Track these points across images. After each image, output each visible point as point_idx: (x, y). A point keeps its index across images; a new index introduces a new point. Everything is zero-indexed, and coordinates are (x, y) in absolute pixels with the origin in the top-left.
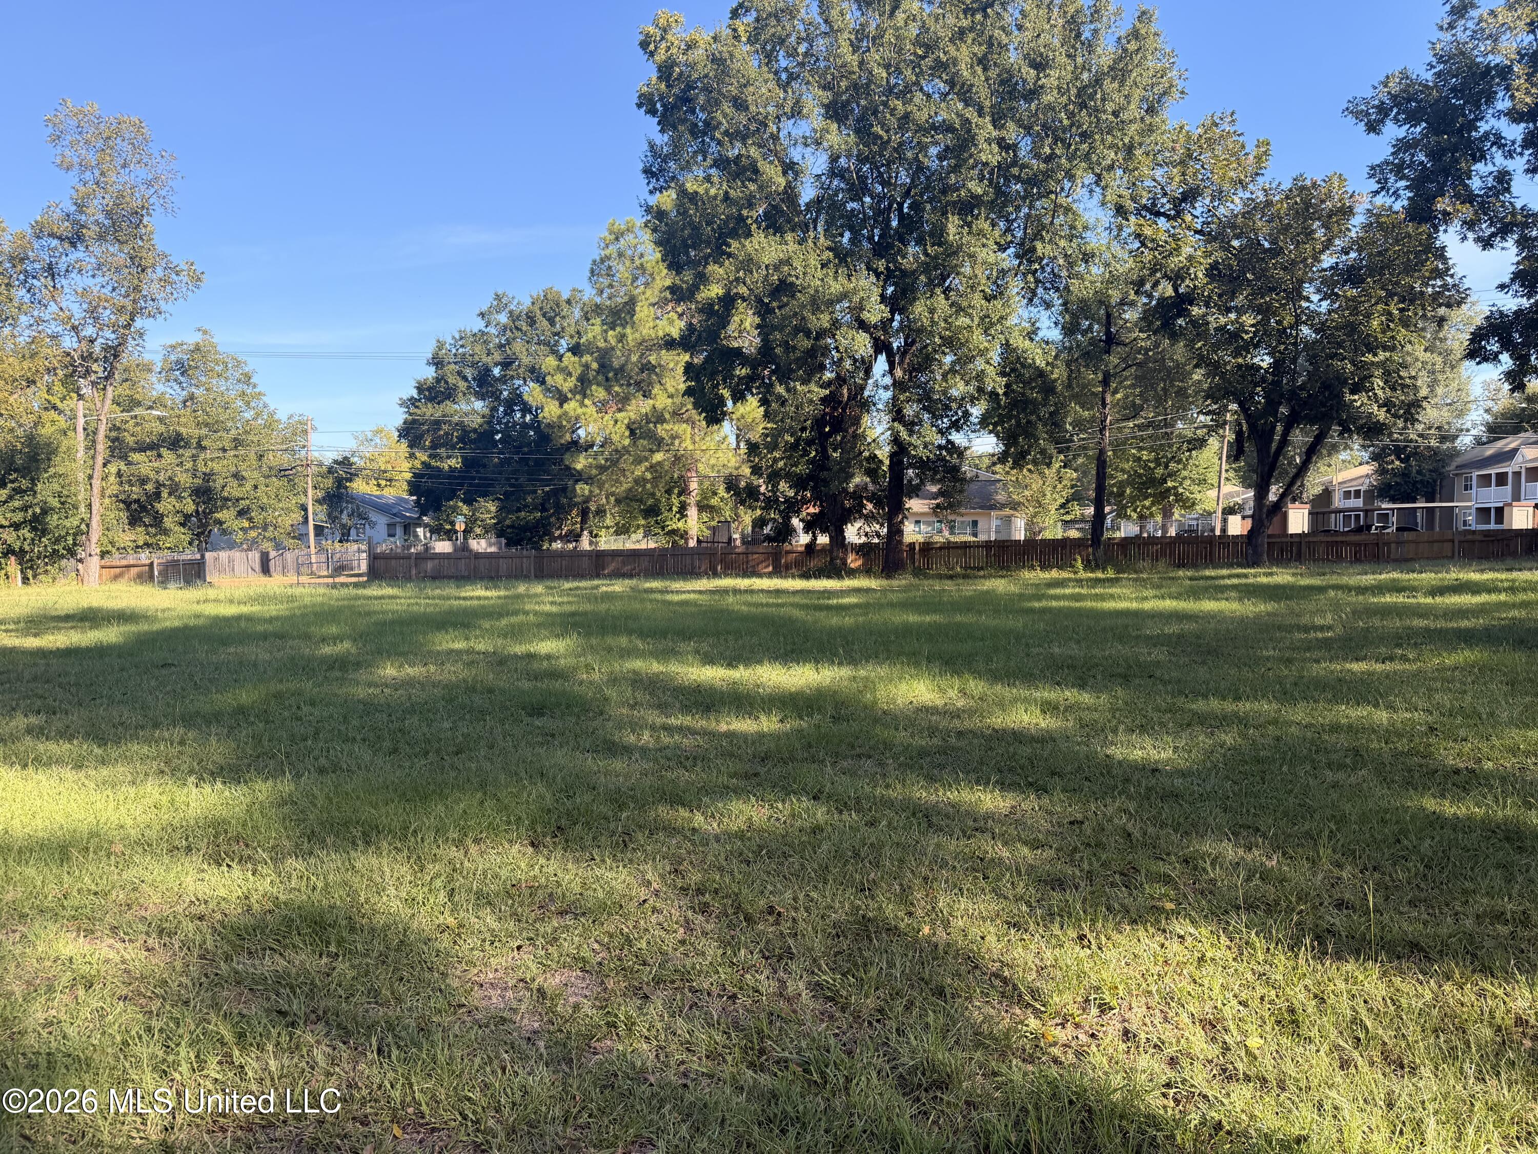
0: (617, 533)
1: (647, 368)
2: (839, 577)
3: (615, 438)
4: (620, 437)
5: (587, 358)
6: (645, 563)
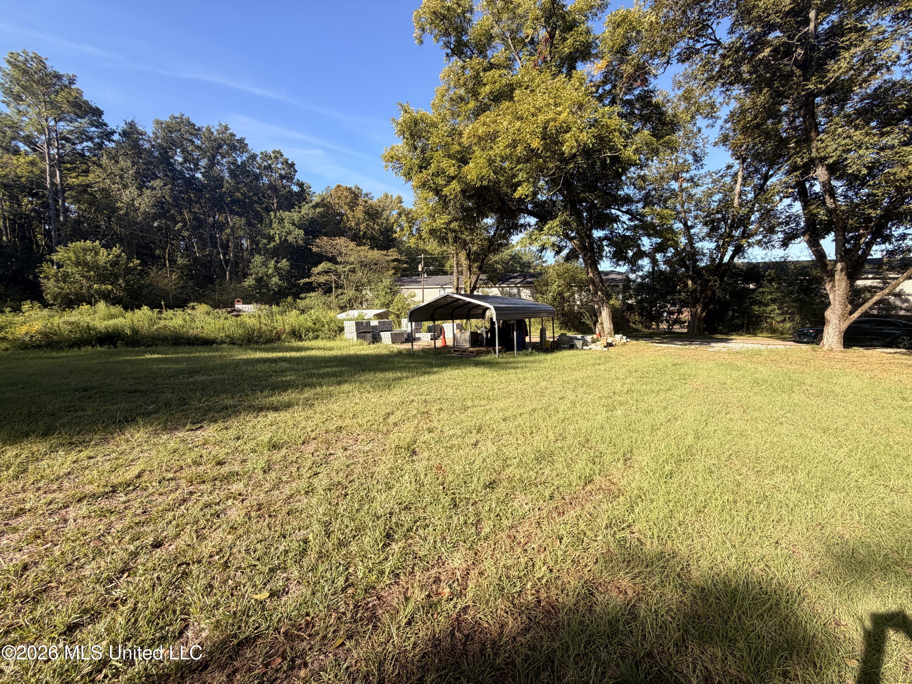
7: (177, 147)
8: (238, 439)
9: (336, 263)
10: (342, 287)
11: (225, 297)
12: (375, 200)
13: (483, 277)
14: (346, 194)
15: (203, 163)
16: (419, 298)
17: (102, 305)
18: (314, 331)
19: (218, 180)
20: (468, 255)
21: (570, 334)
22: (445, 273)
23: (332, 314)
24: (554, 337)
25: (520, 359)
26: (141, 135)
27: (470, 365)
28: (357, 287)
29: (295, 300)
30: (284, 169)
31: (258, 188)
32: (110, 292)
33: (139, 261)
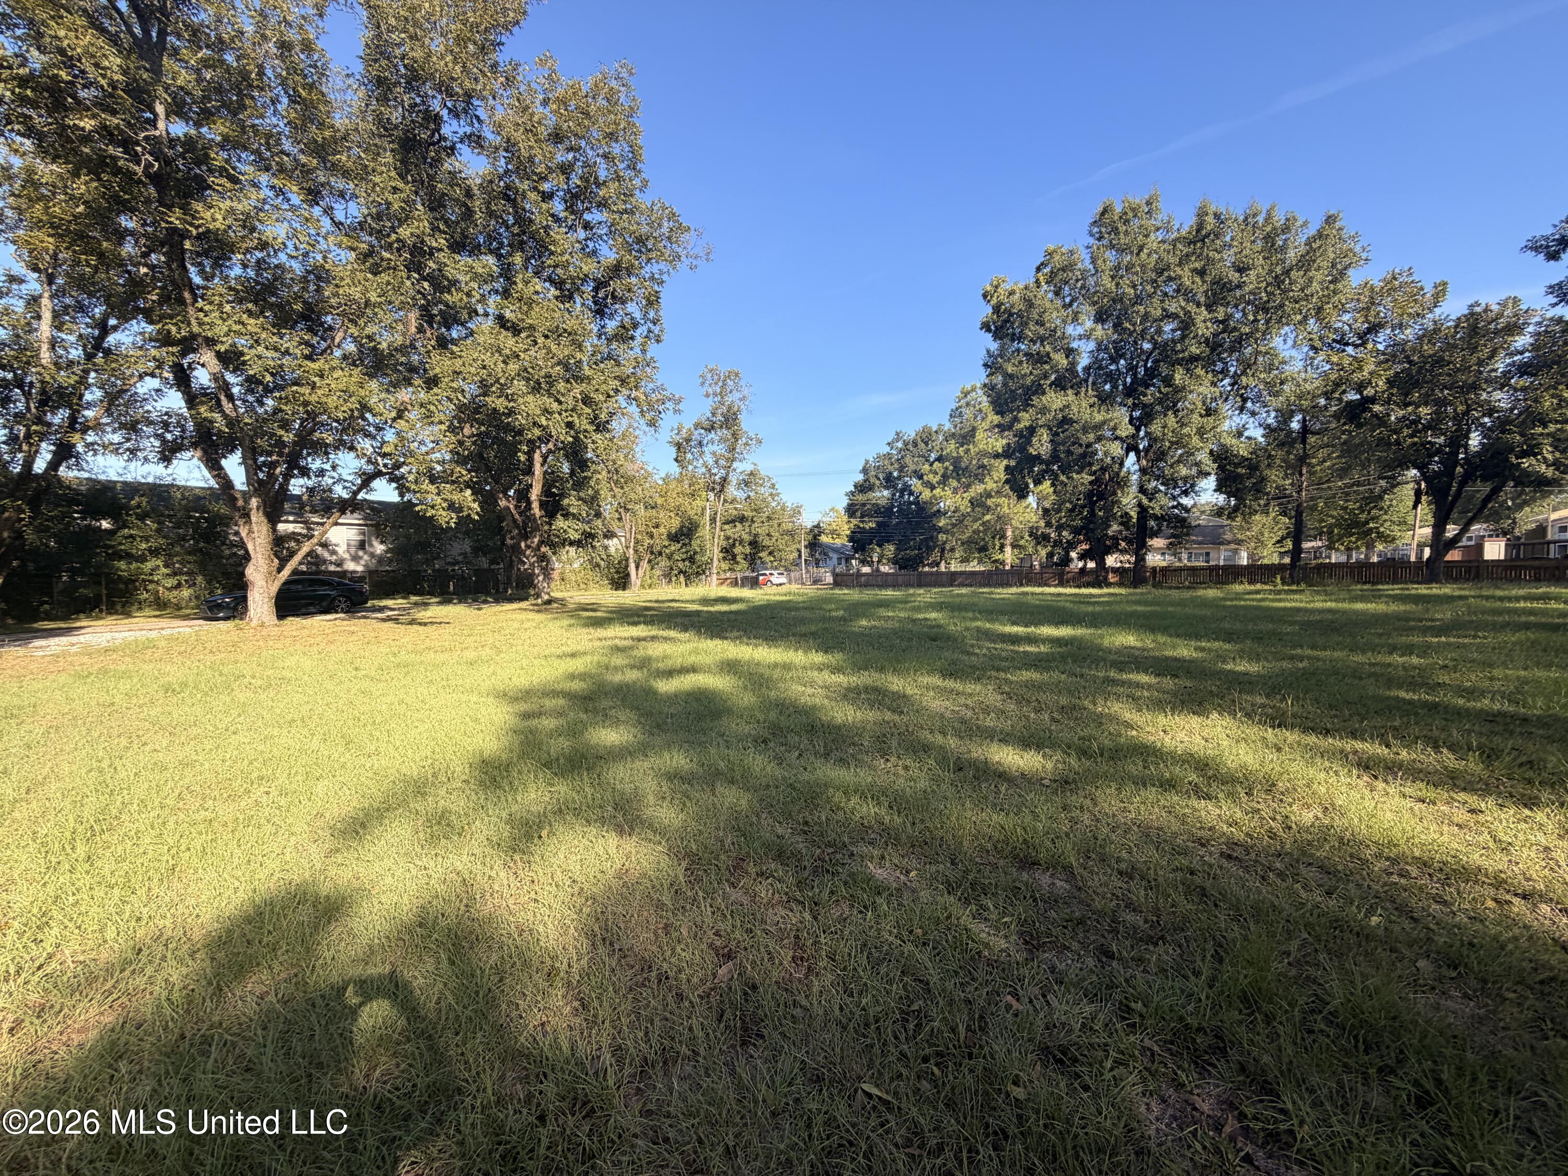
0: (962, 562)
1: (983, 467)
2: (1100, 587)
3: (962, 508)
4: (965, 507)
5: (947, 464)
6: (979, 578)
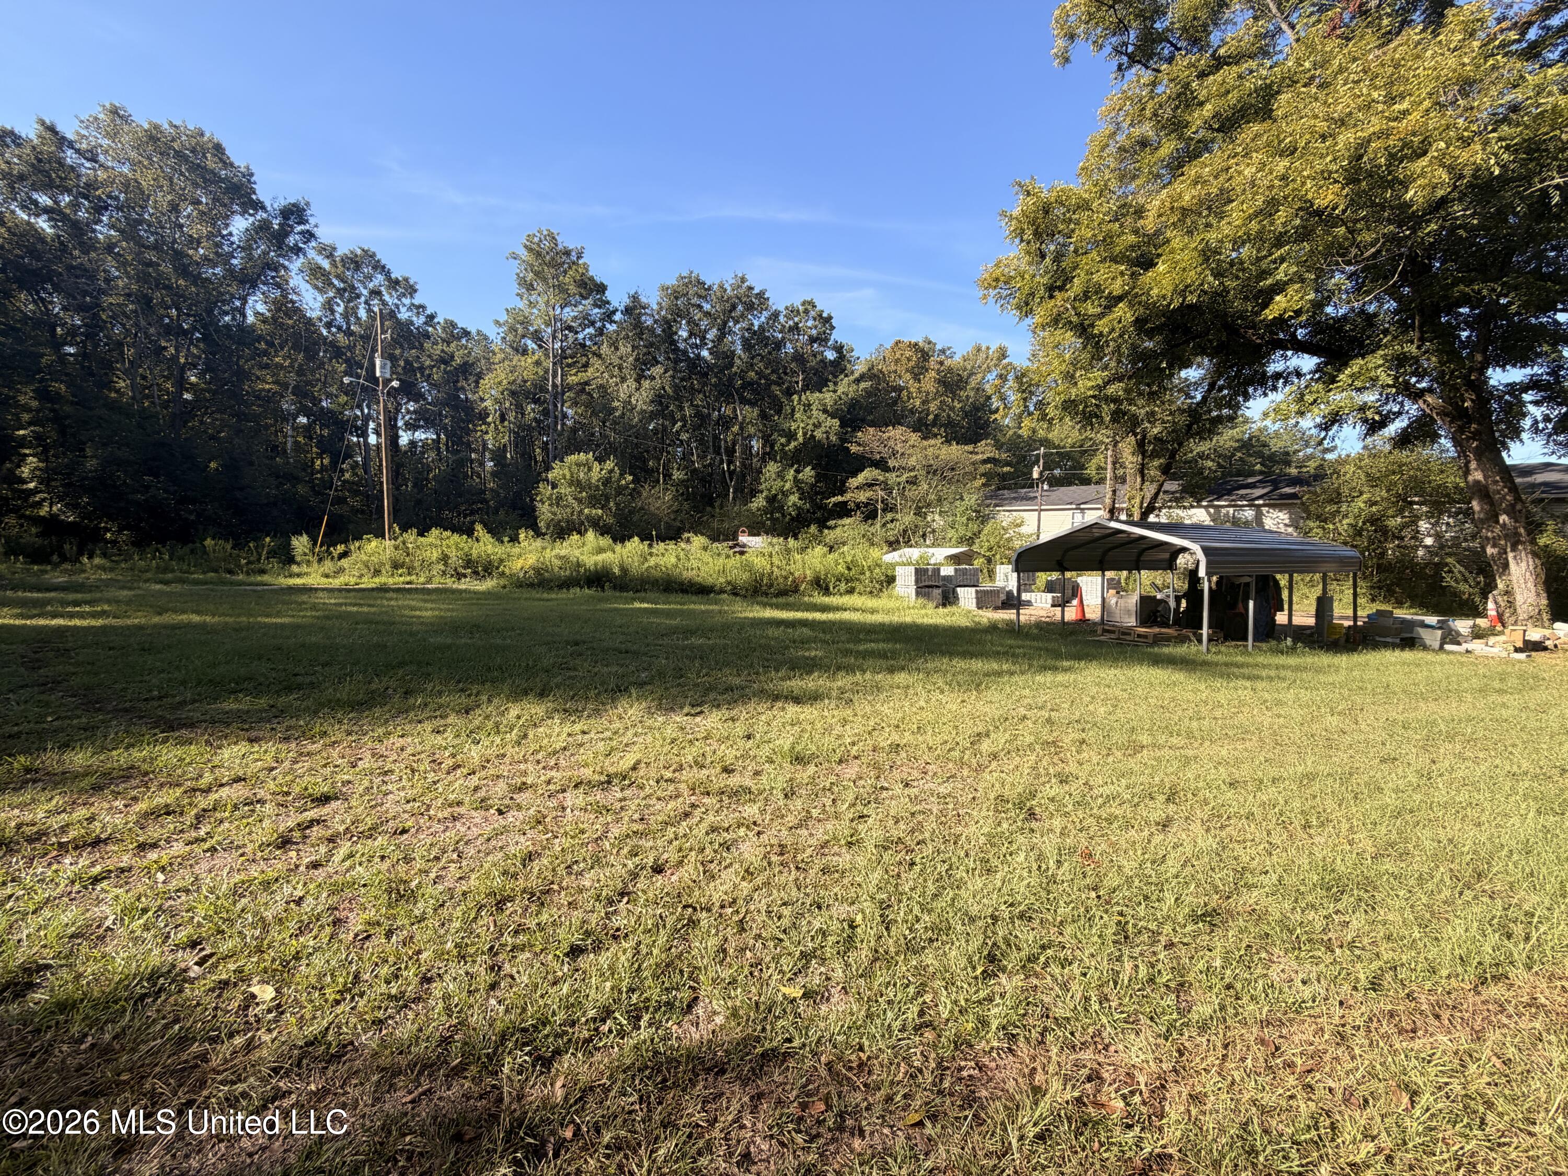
7: (682, 318)
8: (749, 737)
9: (887, 469)
10: (893, 509)
11: (726, 525)
12: (958, 358)
13: (1172, 486)
14: (908, 354)
15: (712, 334)
16: (1029, 528)
17: (590, 535)
18: (847, 581)
19: (728, 357)
20: (1141, 446)
21: (1403, 613)
22: (1086, 481)
23: (875, 553)
24: (1355, 618)
25: (1261, 659)
26: (644, 308)
27: (1141, 661)
28: (919, 508)
29: (821, 531)
30: (816, 327)
31: (778, 361)
32: (600, 518)
33: (631, 478)
